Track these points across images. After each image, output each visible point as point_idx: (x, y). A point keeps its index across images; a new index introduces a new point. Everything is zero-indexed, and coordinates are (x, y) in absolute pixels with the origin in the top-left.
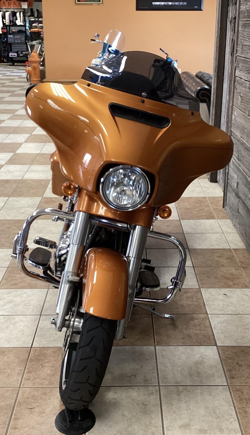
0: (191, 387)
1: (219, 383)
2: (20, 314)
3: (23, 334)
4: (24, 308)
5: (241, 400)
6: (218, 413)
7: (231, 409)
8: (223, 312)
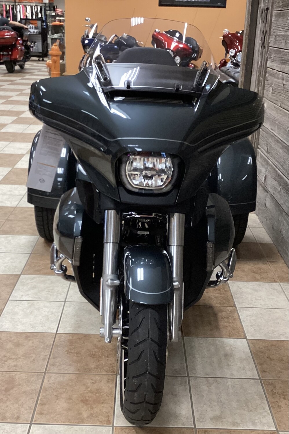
0: (221, 379)
1: (250, 377)
2: (44, 300)
3: (48, 320)
4: (48, 294)
5: (274, 393)
6: (250, 407)
7: (264, 403)
8: (252, 306)
